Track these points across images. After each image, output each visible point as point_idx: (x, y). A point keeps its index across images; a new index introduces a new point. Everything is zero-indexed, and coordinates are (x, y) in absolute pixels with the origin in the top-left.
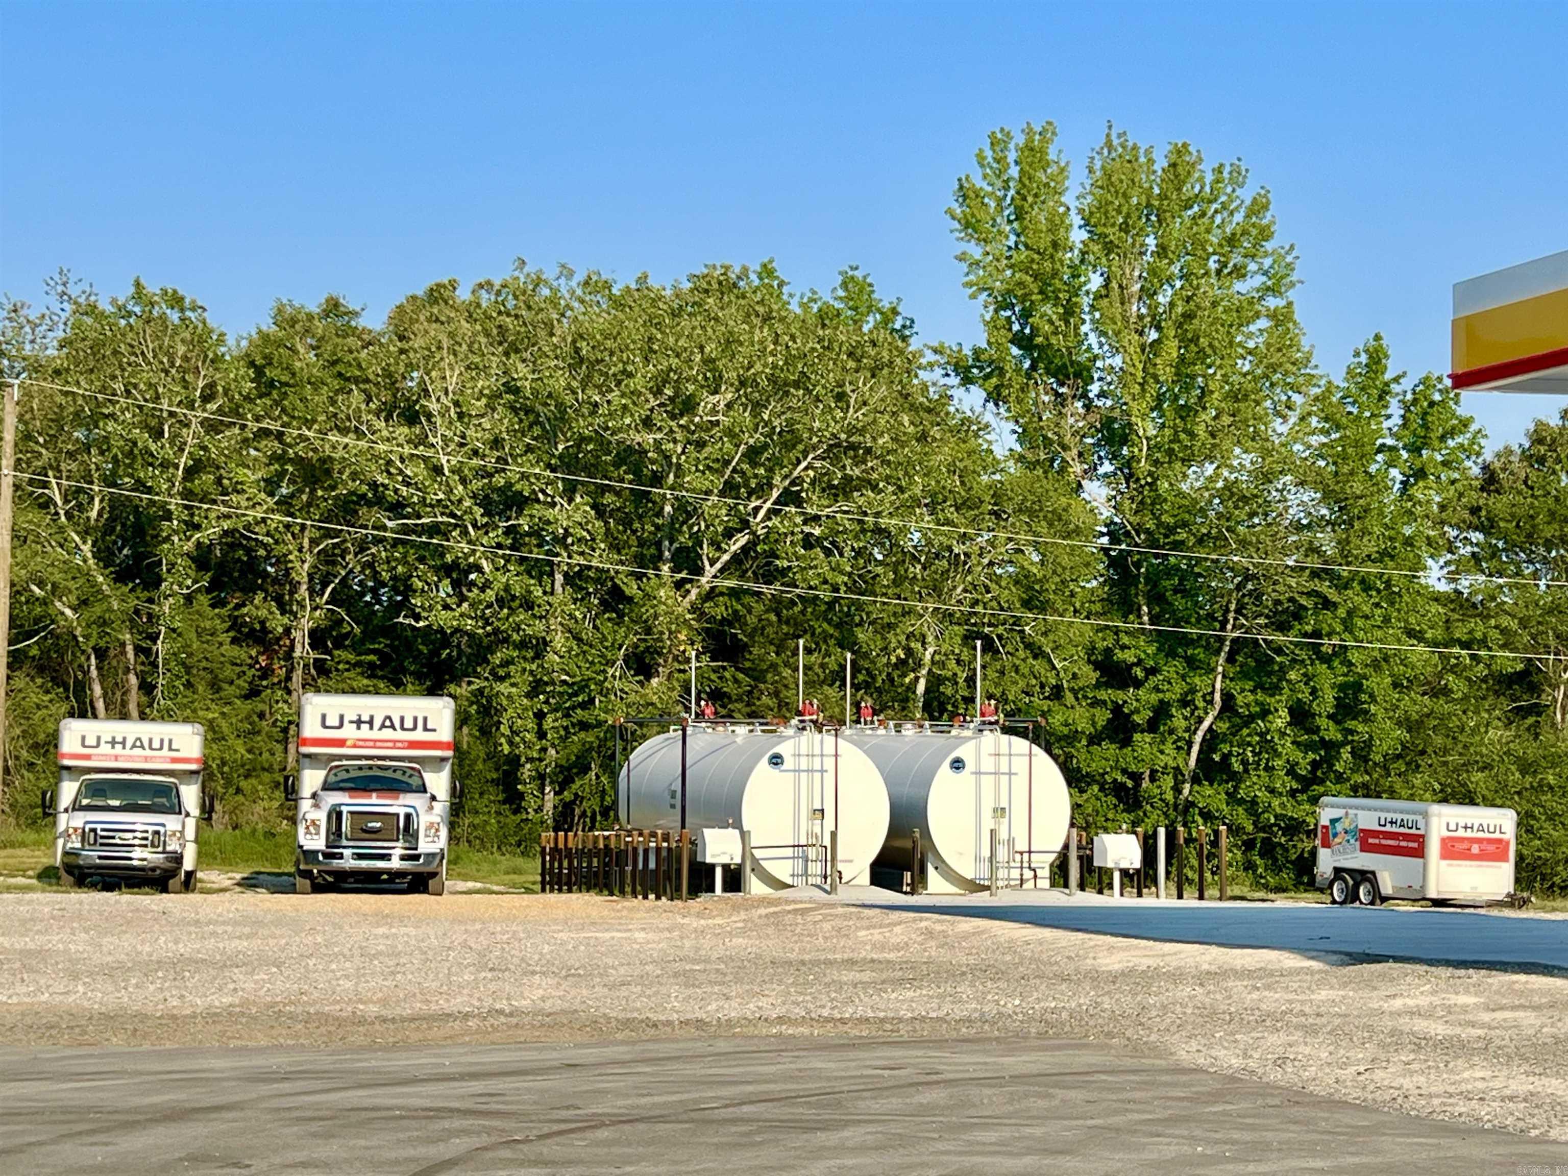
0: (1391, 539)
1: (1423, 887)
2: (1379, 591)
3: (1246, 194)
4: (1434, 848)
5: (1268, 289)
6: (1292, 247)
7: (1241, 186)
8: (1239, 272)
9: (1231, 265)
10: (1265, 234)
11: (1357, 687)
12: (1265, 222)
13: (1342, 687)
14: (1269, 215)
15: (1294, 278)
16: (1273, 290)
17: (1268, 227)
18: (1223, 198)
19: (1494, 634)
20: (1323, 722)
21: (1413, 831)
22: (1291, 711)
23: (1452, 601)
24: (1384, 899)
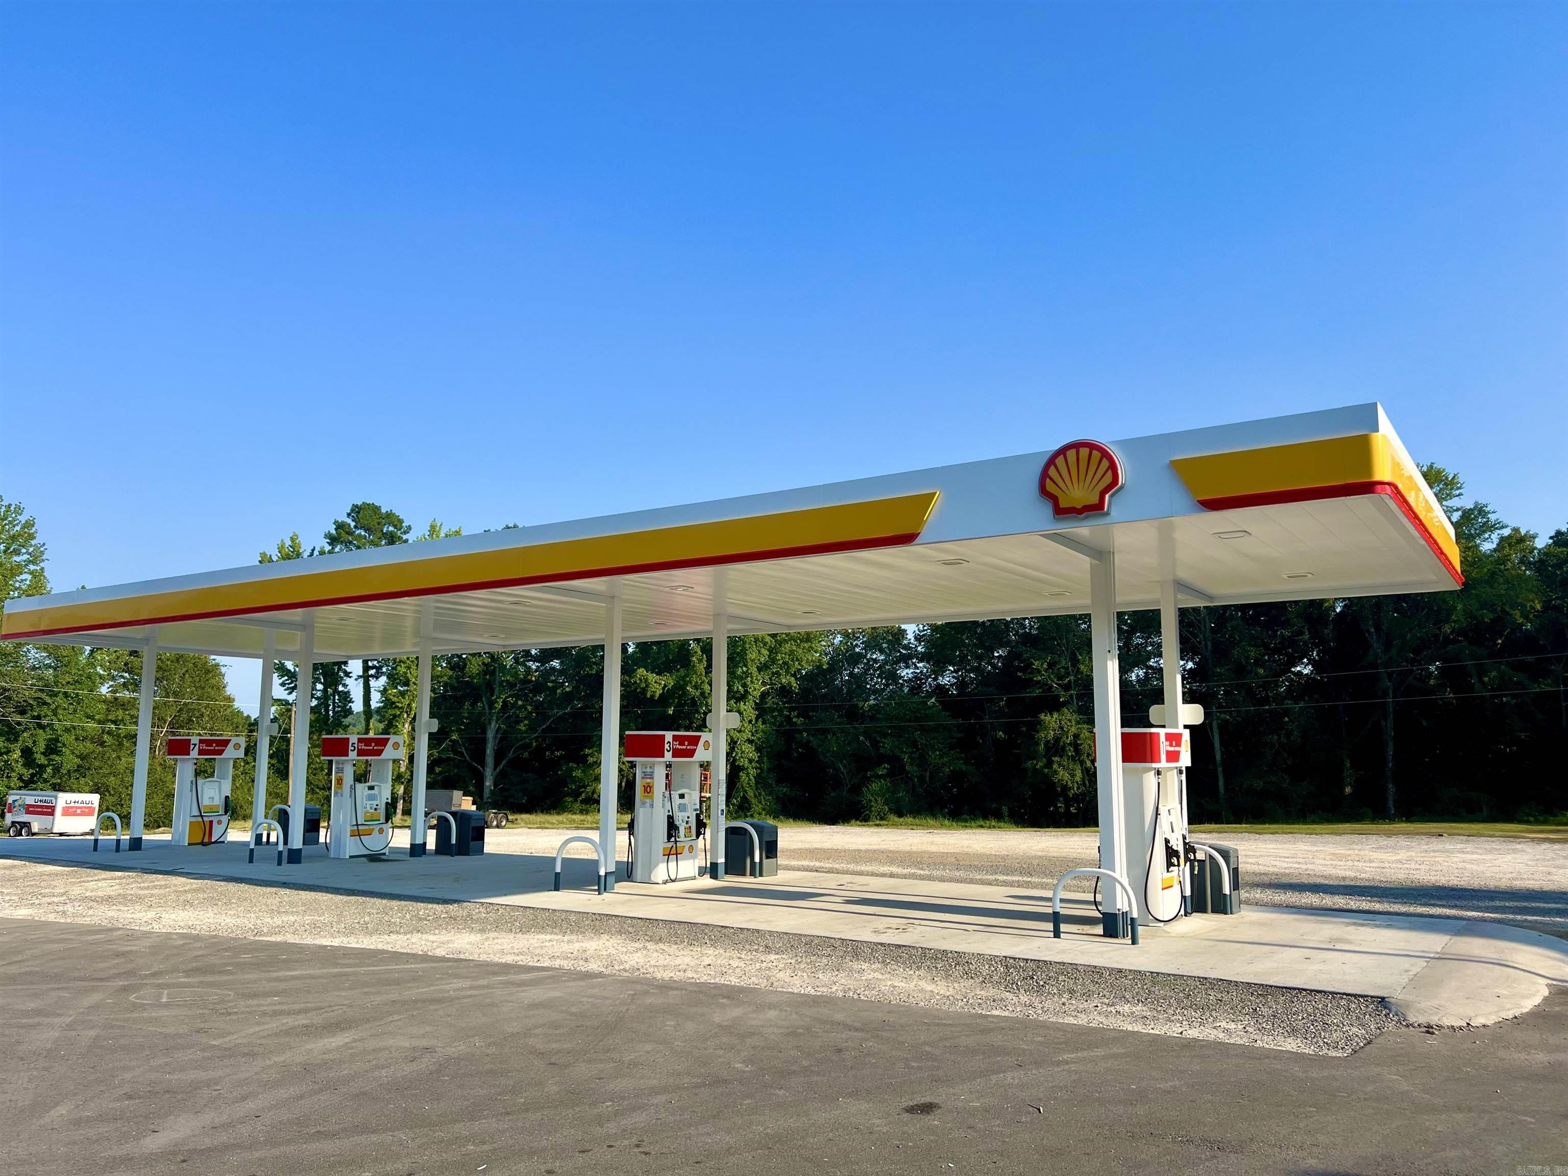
0: (81, 675)
1: (52, 828)
2: (72, 698)
3: (23, 519)
4: (58, 811)
5: (30, 561)
6: (44, 544)
7: (20, 514)
8: (17, 552)
9: (12, 549)
10: (32, 537)
11: (57, 740)
12: (32, 531)
13: (50, 740)
14: (34, 529)
15: (44, 558)
16: (34, 562)
17: (33, 534)
18: (10, 519)
19: (128, 717)
20: (38, 756)
21: (50, 804)
22: (22, 751)
23: (112, 703)
24: (34, 834)
